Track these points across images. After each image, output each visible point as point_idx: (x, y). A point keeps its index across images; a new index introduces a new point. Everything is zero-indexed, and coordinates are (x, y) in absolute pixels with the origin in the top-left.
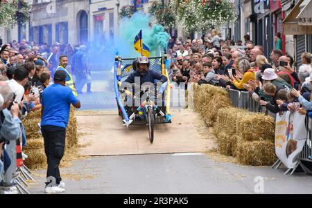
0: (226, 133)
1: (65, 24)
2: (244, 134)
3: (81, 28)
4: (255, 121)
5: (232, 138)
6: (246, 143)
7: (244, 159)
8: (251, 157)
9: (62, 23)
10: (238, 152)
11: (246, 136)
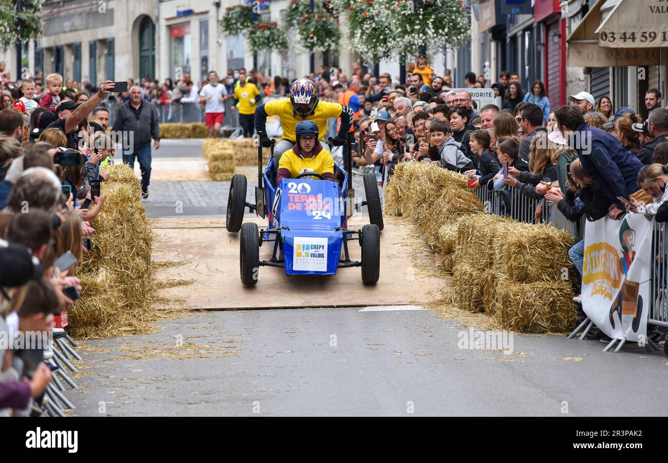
0: (473, 265)
1: (108, 44)
2: (510, 269)
3: (141, 50)
4: (534, 241)
5: (485, 275)
6: (515, 288)
7: (513, 320)
8: (526, 316)
9: (103, 42)
10: (499, 305)
11: (515, 272)
